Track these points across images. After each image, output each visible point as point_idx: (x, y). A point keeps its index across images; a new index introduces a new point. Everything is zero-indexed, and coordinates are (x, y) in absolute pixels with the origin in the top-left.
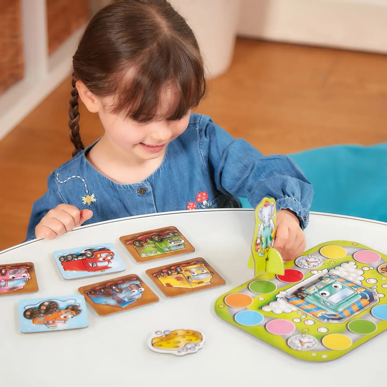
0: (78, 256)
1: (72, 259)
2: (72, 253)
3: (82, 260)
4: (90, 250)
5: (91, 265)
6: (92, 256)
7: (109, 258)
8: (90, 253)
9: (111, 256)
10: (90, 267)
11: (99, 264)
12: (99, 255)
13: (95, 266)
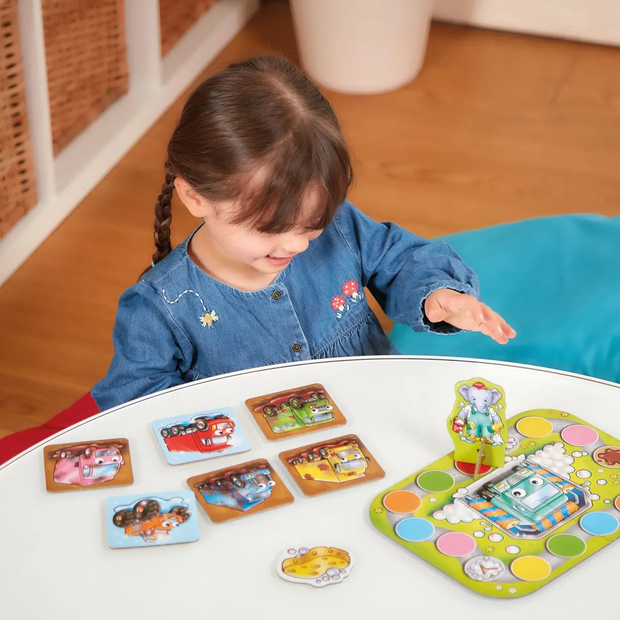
0: (186, 428)
1: (179, 433)
2: (178, 424)
3: (191, 434)
4: (202, 418)
5: (204, 442)
6: (205, 427)
7: (228, 431)
8: (202, 423)
9: (231, 427)
10: (202, 444)
11: (216, 441)
12: (214, 427)
13: (210, 444)
